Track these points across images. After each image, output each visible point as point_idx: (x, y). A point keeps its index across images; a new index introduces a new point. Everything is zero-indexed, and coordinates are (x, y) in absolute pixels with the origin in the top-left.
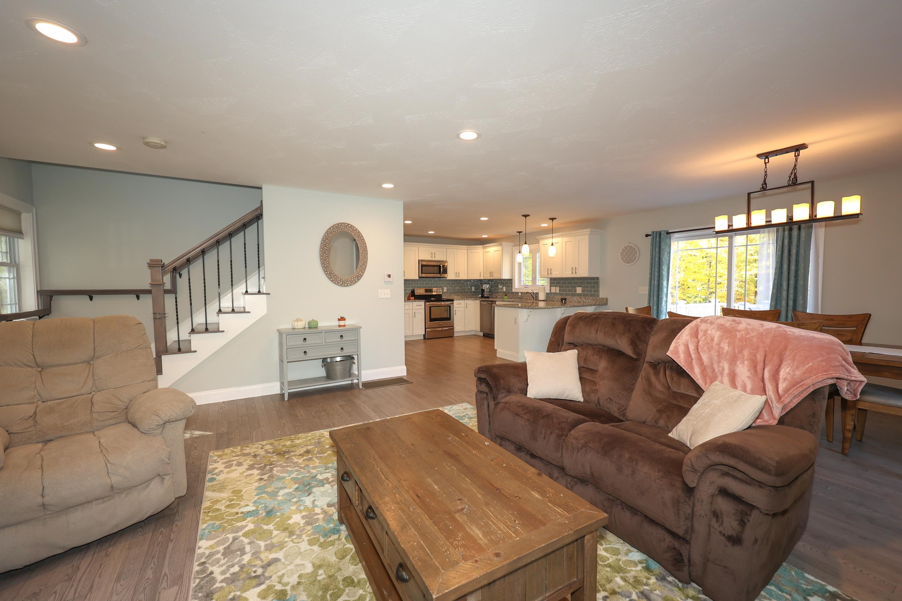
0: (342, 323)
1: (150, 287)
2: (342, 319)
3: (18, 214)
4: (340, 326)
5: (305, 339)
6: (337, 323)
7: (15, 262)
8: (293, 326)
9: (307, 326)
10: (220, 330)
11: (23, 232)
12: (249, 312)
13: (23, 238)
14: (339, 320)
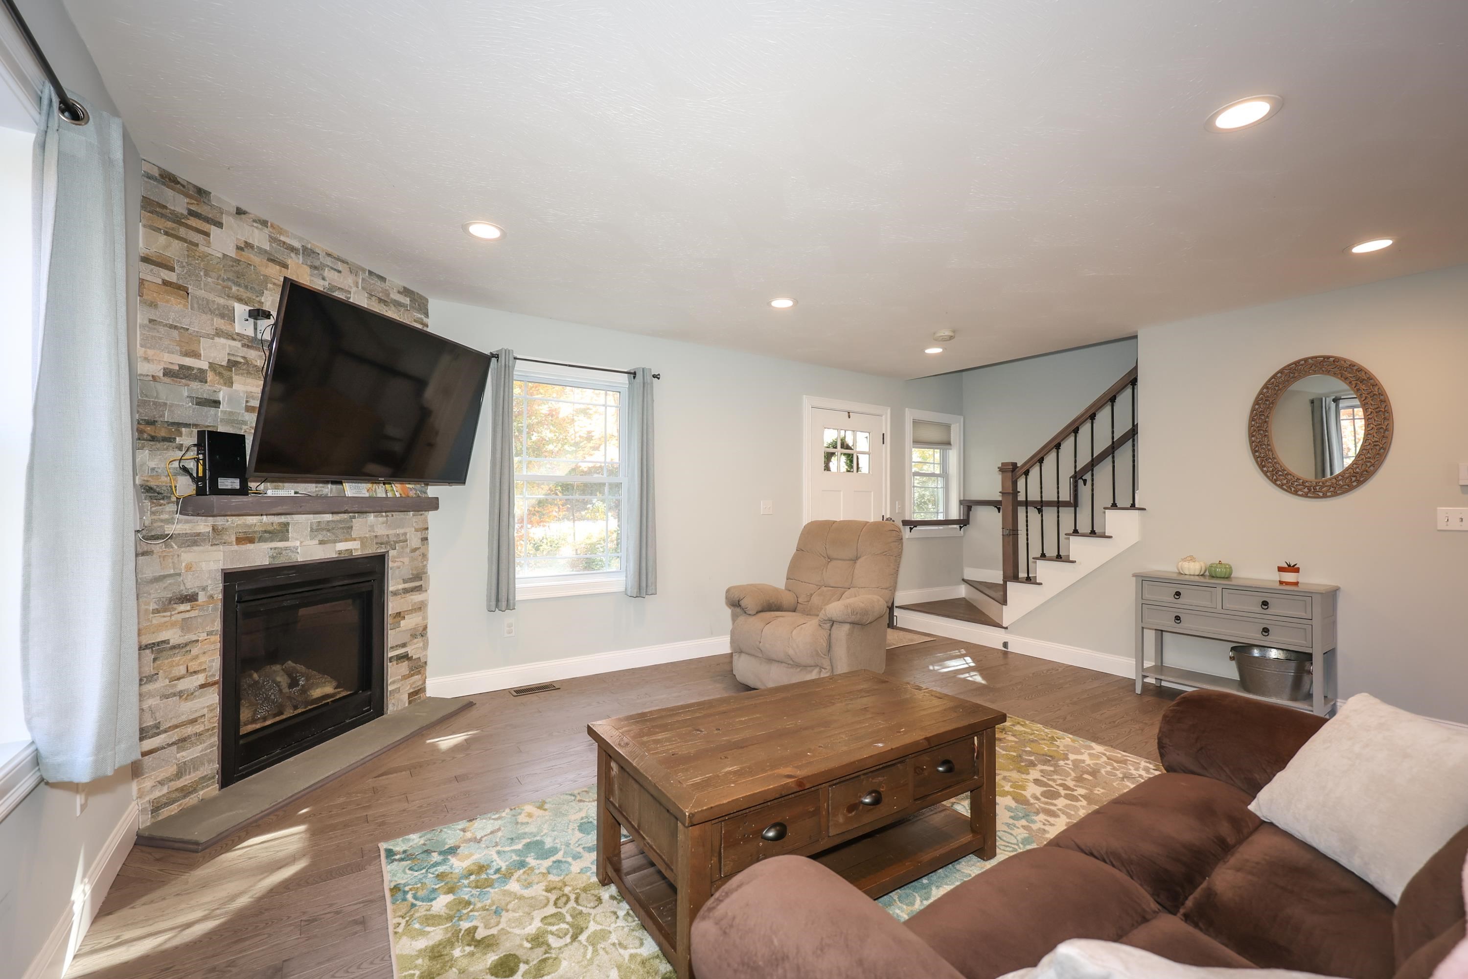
0: (1290, 577)
1: (1000, 496)
2: (1292, 568)
3: (948, 427)
4: (1281, 583)
5: (1178, 594)
6: (1276, 576)
7: (946, 473)
8: (1178, 570)
9: (1207, 573)
10: (1071, 559)
11: (952, 443)
12: (1110, 537)
13: (951, 449)
14: (1281, 569)
